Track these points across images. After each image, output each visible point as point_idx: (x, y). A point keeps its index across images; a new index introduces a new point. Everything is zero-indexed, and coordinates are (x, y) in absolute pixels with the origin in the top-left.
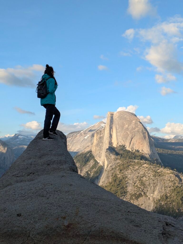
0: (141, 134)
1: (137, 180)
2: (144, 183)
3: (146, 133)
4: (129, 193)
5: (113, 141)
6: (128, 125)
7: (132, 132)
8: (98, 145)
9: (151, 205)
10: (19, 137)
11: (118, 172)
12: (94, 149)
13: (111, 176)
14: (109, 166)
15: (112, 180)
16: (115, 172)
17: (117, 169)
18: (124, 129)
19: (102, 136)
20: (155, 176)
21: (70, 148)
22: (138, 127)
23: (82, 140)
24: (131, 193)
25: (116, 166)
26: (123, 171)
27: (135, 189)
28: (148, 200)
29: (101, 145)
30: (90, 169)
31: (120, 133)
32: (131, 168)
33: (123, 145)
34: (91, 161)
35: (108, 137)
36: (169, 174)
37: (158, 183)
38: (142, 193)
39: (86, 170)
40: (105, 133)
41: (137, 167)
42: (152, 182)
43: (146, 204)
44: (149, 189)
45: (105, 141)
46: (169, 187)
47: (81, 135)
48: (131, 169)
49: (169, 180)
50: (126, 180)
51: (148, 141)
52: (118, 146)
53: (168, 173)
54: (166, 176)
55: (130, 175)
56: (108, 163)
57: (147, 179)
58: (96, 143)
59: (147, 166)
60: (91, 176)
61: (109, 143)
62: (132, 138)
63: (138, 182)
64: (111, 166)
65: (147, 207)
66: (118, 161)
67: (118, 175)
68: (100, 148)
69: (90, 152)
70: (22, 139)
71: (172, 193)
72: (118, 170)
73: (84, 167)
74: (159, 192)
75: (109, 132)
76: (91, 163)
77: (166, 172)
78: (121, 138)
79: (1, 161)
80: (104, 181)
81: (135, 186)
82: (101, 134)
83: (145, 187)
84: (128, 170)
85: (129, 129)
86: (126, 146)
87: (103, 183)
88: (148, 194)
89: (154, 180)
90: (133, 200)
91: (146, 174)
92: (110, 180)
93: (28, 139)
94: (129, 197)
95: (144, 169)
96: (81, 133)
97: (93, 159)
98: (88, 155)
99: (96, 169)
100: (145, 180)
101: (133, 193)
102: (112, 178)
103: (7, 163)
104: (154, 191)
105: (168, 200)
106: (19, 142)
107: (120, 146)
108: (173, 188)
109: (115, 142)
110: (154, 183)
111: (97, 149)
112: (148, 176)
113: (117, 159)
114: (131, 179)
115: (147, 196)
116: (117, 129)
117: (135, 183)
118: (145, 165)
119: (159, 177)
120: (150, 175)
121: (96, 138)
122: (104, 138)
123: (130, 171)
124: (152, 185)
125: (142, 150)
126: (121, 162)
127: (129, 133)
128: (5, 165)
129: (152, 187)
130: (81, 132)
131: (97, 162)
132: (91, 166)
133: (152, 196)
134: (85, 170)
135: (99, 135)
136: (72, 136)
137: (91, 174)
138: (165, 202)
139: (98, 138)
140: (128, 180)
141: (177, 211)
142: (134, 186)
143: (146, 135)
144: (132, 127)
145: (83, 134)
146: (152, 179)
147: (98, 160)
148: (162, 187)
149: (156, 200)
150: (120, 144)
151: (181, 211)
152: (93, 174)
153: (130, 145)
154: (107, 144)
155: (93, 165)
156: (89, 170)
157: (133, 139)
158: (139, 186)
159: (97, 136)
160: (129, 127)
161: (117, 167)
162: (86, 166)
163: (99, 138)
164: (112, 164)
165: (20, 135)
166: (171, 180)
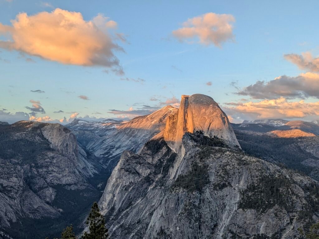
0: (220, 119)
1: (220, 169)
2: (228, 172)
3: (225, 118)
4: (212, 183)
5: (188, 127)
6: (205, 110)
7: (210, 116)
8: (171, 131)
9: (237, 196)
10: (79, 122)
11: (198, 161)
12: (166, 135)
13: (191, 165)
14: (188, 153)
15: (192, 169)
16: (195, 160)
17: (197, 157)
18: (201, 114)
19: (175, 121)
20: (239, 164)
21: (136, 133)
22: (216, 112)
23: (149, 125)
24: (214, 183)
25: (195, 154)
26: (204, 160)
27: (218, 178)
28: (234, 191)
29: (174, 130)
30: (163, 156)
31: (197, 118)
32: (213, 155)
33: (200, 131)
34: (163, 148)
35: (182, 122)
36: (256, 162)
37: (244, 172)
38: (227, 183)
39: (159, 157)
40: (179, 118)
41: (219, 155)
42: (237, 171)
43: (231, 195)
44: (234, 179)
45: (179, 127)
46: (256, 176)
47: (147, 120)
48: (212, 157)
49: (256, 169)
50: (208, 169)
51: (228, 126)
52: (195, 132)
53: (254, 161)
54: (252, 164)
55: (212, 163)
56: (186, 151)
57: (231, 168)
58: (169, 128)
59: (230, 153)
60: (164, 164)
61: (184, 128)
62: (210, 123)
63: (221, 171)
64: (190, 154)
65: (233, 198)
66: (198, 148)
67: (199, 163)
68: (173, 134)
69: (162, 138)
70: (82, 124)
71: (260, 183)
72: (199, 158)
73: (156, 154)
74: (245, 182)
75: (183, 118)
76: (164, 150)
77: (252, 160)
78: (198, 123)
79: (64, 148)
80: (184, 170)
81: (219, 176)
82: (174, 119)
83: (230, 176)
84: (209, 158)
85: (206, 114)
86: (204, 132)
87: (183, 172)
88: (232, 184)
89: (238, 169)
90: (217, 190)
91: (230, 163)
92: (191, 169)
93: (89, 125)
94: (212, 187)
95: (227, 157)
96: (148, 118)
97: (166, 146)
98: (160, 142)
99: (170, 157)
100: (229, 169)
101: (216, 183)
102: (191, 167)
103: (70, 150)
104: (239, 181)
105: (256, 191)
106: (79, 128)
107: (197, 132)
108: (261, 178)
109: (190, 128)
110: (239, 173)
111: (170, 135)
112: (232, 165)
113: (196, 146)
114: (214, 168)
115: (232, 187)
116: (193, 114)
117: (218, 173)
118: (228, 153)
119: (244, 165)
120: (234, 164)
121: (168, 124)
122: (178, 124)
123: (211, 160)
124: (237, 174)
125: (222, 137)
126: (200, 150)
127: (207, 118)
128: (68, 152)
129: (236, 176)
130: (147, 116)
131: (170, 149)
132: (164, 153)
133: (238, 186)
134: (157, 158)
135: (172, 120)
136: (138, 121)
137: (164, 162)
138: (253, 193)
139: (170, 124)
140: (210, 169)
141: (267, 203)
142: (217, 175)
143: (225, 120)
144: (209, 112)
145: (150, 119)
146: (237, 168)
147: (171, 147)
148: (248, 177)
149: (243, 190)
150: (197, 130)
151: (271, 203)
152: (166, 162)
153: (208, 131)
154: (181, 130)
155: (165, 153)
156: (161, 158)
157: (211, 125)
158: (222, 175)
159: (169, 121)
160: (206, 111)
161: (197, 155)
162: (159, 153)
163: (172, 123)
164: (191, 151)
165: (80, 120)
166: (258, 169)
